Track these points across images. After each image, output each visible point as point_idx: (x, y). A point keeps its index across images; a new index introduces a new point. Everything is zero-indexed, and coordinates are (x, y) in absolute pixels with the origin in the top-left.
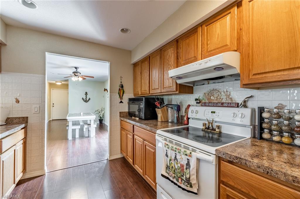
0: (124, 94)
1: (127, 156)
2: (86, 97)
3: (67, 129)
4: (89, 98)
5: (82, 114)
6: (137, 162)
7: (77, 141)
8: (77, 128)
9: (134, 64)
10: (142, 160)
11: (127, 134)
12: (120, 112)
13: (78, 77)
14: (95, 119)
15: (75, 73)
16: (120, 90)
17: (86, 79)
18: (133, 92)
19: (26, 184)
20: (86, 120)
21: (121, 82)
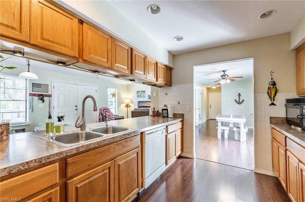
0: (277, 94)
1: (280, 177)
2: (239, 99)
3: (217, 128)
4: (242, 100)
5: (231, 115)
6: (291, 190)
7: (226, 142)
8: (227, 129)
9: (296, 49)
10: (297, 190)
11: (279, 147)
12: (270, 118)
13: (226, 80)
14: (245, 123)
15: (223, 77)
16: (269, 88)
17: (235, 80)
18: (296, 91)
19: (183, 159)
20: (237, 123)
21: (272, 79)
